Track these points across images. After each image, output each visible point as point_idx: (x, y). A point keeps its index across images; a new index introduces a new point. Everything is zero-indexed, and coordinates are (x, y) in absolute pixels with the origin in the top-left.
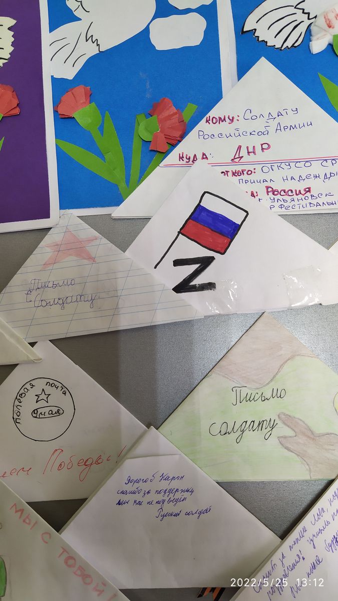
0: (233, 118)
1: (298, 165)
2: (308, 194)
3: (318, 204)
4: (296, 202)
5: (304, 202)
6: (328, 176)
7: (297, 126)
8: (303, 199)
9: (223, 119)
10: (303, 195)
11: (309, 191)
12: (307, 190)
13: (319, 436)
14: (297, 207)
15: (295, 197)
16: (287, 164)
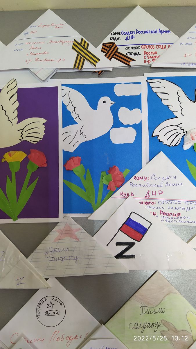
0: (146, 178)
1: (175, 202)
2: (179, 216)
3: (183, 222)
4: (173, 219)
5: (177, 220)
6: (189, 209)
7: (175, 185)
8: (177, 218)
9: (142, 178)
10: (177, 216)
11: (180, 215)
12: (179, 214)
13: (179, 331)
14: (174, 221)
15: (173, 217)
16: (170, 201)
